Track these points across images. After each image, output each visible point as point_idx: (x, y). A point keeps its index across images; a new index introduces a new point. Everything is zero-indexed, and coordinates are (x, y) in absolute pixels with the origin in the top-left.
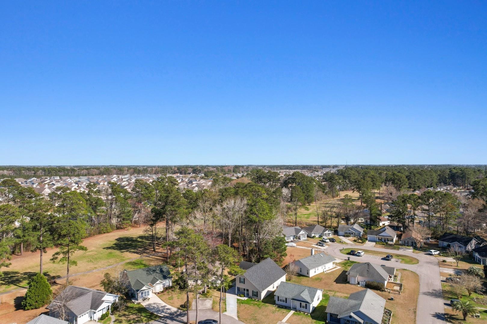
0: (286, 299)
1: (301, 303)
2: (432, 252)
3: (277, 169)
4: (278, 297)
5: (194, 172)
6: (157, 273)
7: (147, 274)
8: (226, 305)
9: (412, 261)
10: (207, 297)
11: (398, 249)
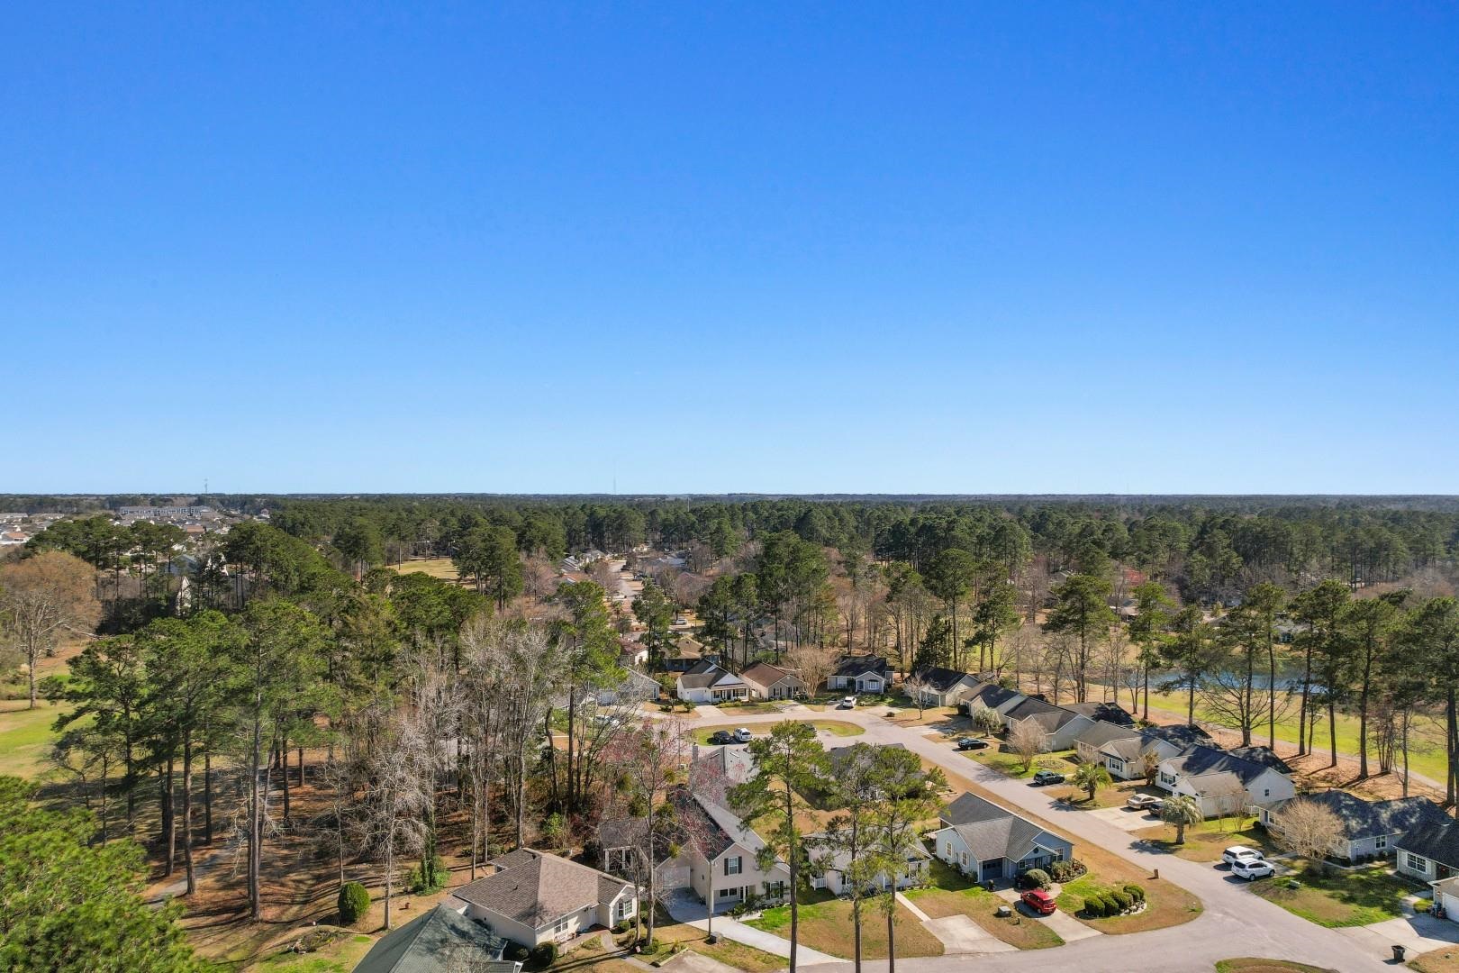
8: (752, 947)
9: (846, 728)
10: (673, 952)
11: (777, 710)
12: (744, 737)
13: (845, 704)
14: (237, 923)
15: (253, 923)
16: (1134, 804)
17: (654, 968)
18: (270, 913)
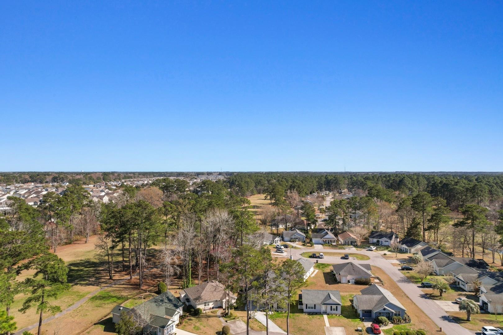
0: (315, 305)
1: (331, 307)
2: (371, 248)
3: (151, 176)
4: (307, 305)
5: (54, 181)
6: (166, 303)
7: (156, 305)
8: (260, 323)
9: (364, 257)
10: (234, 319)
11: (344, 249)
12: (321, 256)
13: (370, 249)
14: (135, 289)
15: (139, 289)
16: (458, 301)
17: (226, 322)
18: (144, 287)
